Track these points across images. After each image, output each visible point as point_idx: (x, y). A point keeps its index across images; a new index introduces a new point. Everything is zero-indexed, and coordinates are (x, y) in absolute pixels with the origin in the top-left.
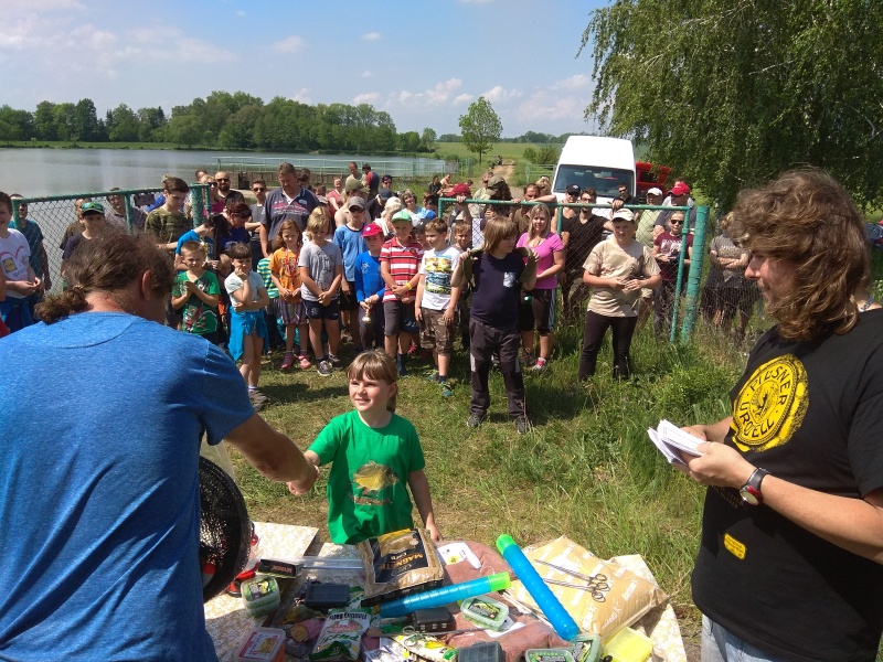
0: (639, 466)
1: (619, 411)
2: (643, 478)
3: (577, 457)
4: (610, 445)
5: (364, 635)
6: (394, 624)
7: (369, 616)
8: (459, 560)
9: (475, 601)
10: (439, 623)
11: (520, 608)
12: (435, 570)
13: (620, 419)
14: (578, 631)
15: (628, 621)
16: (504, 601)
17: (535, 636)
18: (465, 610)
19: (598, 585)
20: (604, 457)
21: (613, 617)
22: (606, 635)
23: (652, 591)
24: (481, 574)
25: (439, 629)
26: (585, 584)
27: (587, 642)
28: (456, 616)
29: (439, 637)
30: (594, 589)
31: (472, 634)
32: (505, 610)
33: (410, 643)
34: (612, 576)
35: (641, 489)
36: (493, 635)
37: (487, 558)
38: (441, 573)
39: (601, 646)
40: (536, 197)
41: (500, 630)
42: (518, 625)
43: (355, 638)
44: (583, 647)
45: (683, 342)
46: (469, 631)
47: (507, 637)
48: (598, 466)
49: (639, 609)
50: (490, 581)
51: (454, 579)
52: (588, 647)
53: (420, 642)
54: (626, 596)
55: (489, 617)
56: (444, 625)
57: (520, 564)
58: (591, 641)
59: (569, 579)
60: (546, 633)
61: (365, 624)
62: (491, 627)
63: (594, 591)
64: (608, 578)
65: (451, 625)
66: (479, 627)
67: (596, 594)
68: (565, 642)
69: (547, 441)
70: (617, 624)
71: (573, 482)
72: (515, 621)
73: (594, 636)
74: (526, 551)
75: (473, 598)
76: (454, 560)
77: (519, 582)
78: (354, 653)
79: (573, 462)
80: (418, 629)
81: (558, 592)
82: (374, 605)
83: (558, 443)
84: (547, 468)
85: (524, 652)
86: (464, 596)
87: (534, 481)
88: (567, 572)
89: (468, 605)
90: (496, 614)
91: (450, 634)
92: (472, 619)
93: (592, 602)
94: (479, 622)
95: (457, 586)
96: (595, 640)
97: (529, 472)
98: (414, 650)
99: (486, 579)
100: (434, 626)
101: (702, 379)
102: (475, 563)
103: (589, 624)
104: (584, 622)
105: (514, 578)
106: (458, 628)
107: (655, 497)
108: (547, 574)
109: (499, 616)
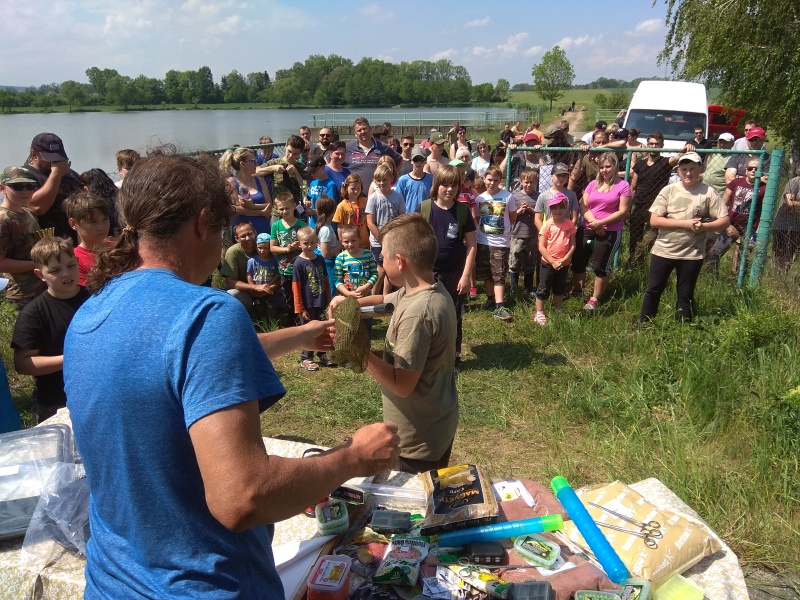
0: (698, 408)
1: (680, 352)
2: (702, 420)
3: (635, 397)
4: (669, 386)
5: (423, 563)
6: (450, 553)
7: (427, 545)
8: (514, 497)
9: (528, 539)
10: (493, 557)
11: (572, 548)
12: (490, 507)
13: (682, 361)
14: (628, 575)
15: (681, 568)
16: (556, 540)
17: (586, 578)
18: (518, 547)
19: (651, 532)
20: (663, 396)
21: (665, 564)
22: (657, 582)
23: (706, 540)
24: (535, 513)
25: (493, 563)
26: (638, 530)
27: (637, 587)
28: (509, 551)
29: (492, 570)
30: (647, 535)
31: (524, 570)
32: (557, 549)
33: (465, 574)
34: (666, 523)
35: (700, 429)
36: (545, 573)
37: (541, 496)
38: (496, 511)
39: (650, 592)
40: (604, 143)
41: (552, 568)
42: (569, 565)
43: (414, 565)
44: (633, 591)
45: (750, 286)
46: (521, 567)
47: (558, 576)
48: (656, 405)
49: (692, 558)
50: (544, 521)
51: (509, 516)
52: (637, 592)
53: (474, 573)
54: (679, 544)
55: (541, 555)
56: (498, 560)
57: (574, 507)
58: (641, 587)
59: (622, 524)
60: (596, 576)
61: (424, 552)
62: (543, 565)
63: (647, 538)
64: (662, 524)
65: (504, 560)
66: (531, 564)
67: (649, 540)
68: (615, 585)
69: (606, 379)
70: (668, 571)
71: (630, 420)
72: (566, 560)
73: (643, 581)
74: (579, 493)
75: (525, 536)
76: (509, 497)
77: (571, 522)
78: (413, 578)
79: (631, 401)
80: (473, 561)
81: (611, 536)
82: (433, 534)
83: (616, 380)
84: (605, 405)
85: (573, 593)
86: (517, 534)
87: (591, 417)
88: (621, 517)
89: (521, 542)
90: (548, 553)
91: (502, 569)
92: (524, 556)
93: (644, 548)
94: (530, 559)
95: (511, 523)
96: (645, 585)
97: (586, 409)
98: (468, 580)
99: (539, 519)
100: (488, 560)
101: (769, 323)
102: (530, 501)
103: (640, 569)
104: (635, 567)
105: (566, 518)
106: (512, 563)
107: (713, 438)
108: (600, 518)
109: (551, 555)
